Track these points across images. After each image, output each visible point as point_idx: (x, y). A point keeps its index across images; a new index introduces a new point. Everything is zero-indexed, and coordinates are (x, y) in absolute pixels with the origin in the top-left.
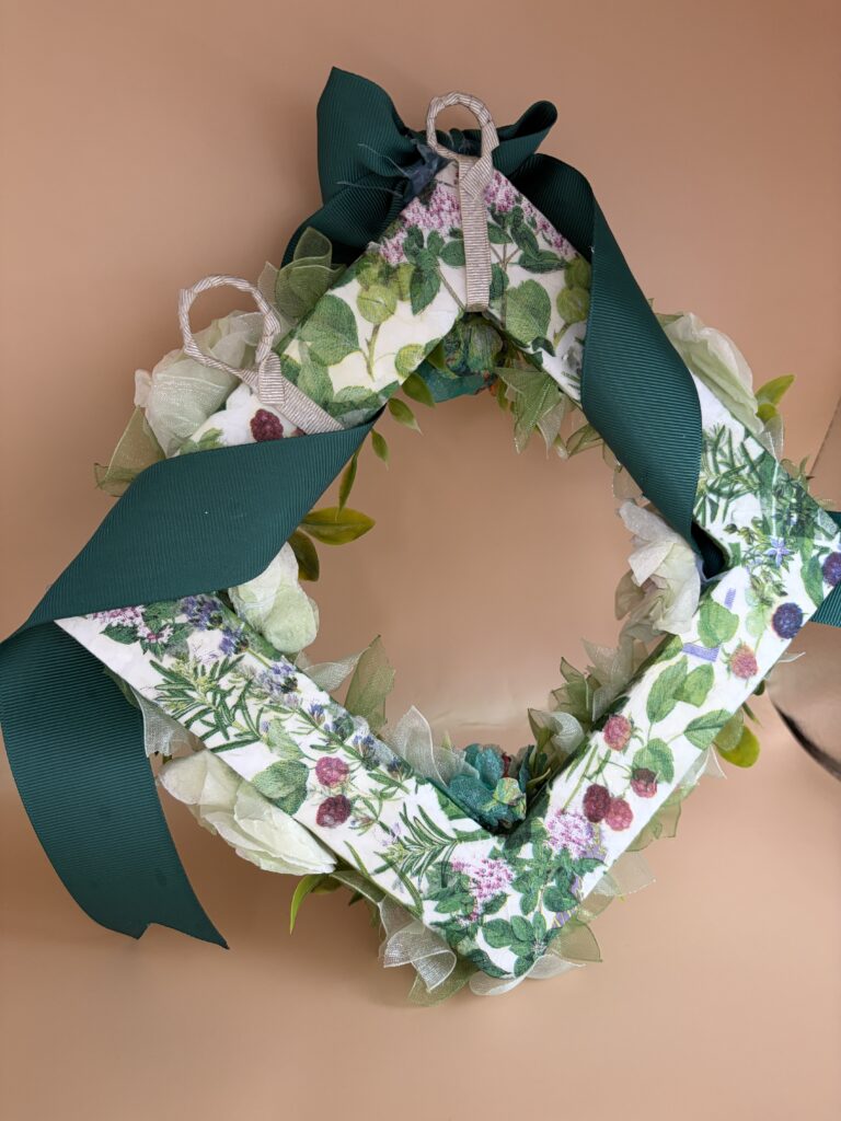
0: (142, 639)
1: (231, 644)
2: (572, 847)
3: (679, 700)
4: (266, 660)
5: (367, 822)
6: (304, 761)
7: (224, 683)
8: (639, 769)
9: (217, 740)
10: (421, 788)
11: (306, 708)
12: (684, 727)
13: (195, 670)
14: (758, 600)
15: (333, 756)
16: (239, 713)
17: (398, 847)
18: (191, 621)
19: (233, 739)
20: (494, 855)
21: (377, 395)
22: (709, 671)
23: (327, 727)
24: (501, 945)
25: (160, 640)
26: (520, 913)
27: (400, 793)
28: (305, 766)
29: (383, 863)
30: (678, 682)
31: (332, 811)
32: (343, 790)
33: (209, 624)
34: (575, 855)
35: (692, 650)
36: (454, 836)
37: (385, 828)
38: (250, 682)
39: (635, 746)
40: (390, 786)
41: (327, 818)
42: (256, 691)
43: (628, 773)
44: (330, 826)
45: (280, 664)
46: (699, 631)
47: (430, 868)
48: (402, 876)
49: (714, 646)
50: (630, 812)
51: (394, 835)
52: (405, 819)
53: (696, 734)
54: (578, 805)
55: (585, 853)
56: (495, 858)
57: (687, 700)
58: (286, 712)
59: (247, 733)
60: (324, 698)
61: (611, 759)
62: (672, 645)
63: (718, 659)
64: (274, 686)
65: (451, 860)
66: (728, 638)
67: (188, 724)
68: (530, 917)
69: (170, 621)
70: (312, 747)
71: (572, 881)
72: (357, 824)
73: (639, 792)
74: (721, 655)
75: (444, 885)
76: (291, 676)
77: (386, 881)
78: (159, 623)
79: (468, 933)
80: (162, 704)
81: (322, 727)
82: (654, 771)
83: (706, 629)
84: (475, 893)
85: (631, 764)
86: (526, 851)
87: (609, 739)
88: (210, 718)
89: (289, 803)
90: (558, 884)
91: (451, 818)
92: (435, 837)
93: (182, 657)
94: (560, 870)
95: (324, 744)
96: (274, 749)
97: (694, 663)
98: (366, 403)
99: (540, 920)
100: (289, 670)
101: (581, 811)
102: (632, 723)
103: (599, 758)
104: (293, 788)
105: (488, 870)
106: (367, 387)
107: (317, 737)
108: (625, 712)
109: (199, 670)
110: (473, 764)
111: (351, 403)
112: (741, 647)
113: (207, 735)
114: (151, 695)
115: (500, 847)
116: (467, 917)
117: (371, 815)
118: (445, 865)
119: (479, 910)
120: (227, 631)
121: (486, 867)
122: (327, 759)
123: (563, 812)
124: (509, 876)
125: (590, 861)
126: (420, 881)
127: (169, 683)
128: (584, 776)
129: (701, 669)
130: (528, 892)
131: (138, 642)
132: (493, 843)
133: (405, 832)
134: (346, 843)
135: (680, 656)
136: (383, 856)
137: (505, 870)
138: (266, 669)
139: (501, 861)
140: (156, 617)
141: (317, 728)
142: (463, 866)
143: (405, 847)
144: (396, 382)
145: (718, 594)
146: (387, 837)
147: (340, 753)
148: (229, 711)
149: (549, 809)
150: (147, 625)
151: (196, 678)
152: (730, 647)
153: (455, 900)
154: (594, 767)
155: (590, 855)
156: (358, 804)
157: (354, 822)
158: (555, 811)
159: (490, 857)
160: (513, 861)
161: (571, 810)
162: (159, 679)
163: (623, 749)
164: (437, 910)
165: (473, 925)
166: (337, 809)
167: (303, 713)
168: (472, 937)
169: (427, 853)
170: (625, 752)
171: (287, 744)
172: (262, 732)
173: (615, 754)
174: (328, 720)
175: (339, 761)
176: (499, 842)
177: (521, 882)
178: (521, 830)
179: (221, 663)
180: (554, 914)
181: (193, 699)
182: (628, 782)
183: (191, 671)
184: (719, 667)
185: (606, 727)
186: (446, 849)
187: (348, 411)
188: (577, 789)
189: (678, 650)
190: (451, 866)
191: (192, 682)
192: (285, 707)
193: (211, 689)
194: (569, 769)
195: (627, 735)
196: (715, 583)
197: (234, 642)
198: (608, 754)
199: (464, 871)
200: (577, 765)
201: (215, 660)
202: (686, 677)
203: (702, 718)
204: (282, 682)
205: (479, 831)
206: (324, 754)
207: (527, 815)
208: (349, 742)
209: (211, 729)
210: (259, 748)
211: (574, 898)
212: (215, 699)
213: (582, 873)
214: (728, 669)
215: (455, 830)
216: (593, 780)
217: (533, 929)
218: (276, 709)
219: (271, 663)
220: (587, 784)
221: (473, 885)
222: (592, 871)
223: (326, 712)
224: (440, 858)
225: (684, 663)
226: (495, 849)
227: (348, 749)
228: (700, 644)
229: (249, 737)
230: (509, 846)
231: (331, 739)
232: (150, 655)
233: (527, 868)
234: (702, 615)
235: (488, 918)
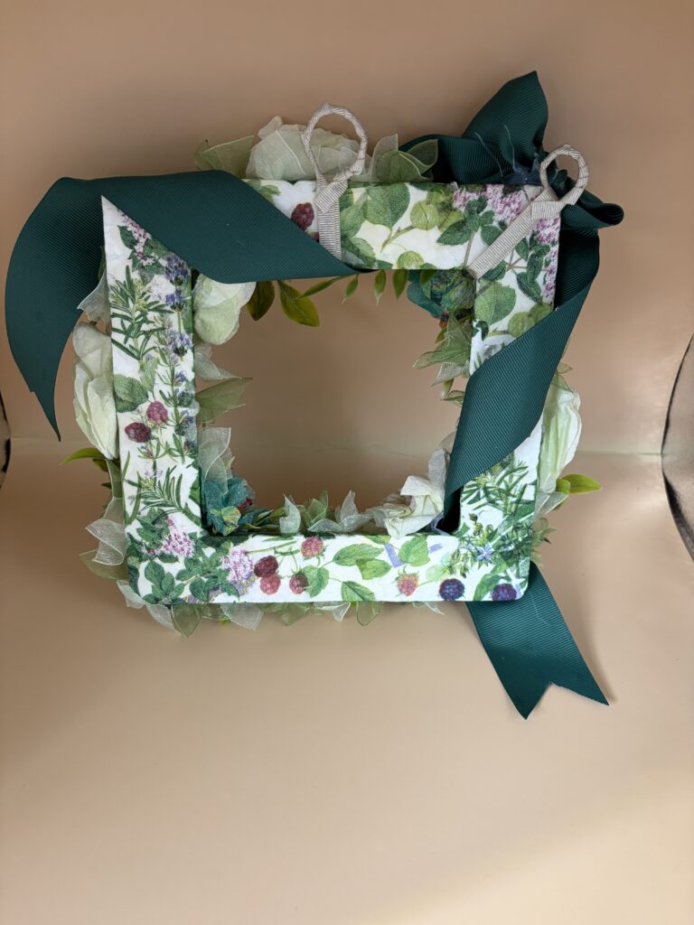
0: (135, 251)
1: (173, 300)
2: (232, 573)
3: (358, 565)
4: (182, 327)
5: (149, 455)
6: (150, 394)
7: (151, 315)
8: (303, 574)
9: (119, 338)
10: (191, 468)
11: (177, 371)
12: (346, 580)
13: (144, 293)
14: (448, 564)
15: (166, 407)
16: (142, 337)
17: (151, 482)
18: (167, 268)
19: (127, 346)
20: (192, 536)
21: (375, 260)
22: (387, 569)
23: (177, 391)
24: (150, 580)
25: (143, 260)
26: (175, 575)
27: (179, 459)
28: (147, 396)
29: (136, 481)
30: (367, 557)
31: (138, 431)
32: (154, 427)
33: (173, 279)
34: (230, 578)
35: (390, 551)
36: (183, 506)
37: (154, 467)
38: (164, 329)
39: (313, 562)
40: (178, 451)
41: (132, 432)
42: (162, 336)
43: (296, 571)
44: (130, 437)
45: (186, 336)
46: (403, 546)
47: (156, 508)
48: (139, 497)
49: (403, 561)
50: (277, 588)
51: (155, 474)
52: (168, 473)
53: (348, 589)
54: (256, 558)
55: (236, 582)
56: (191, 538)
57: (362, 570)
58: (165, 361)
59: (136, 350)
60: (190, 376)
61: (295, 555)
62: (383, 538)
63: (398, 568)
64: (173, 343)
65: (170, 516)
66: (415, 564)
67: (115, 315)
68: (178, 583)
69: (157, 257)
70: (161, 392)
71: (216, 589)
72: (143, 450)
73: (292, 585)
74: (401, 567)
75: (154, 523)
76: (186, 348)
77: (129, 491)
78: (151, 252)
79: (141, 557)
80: (111, 292)
81: (175, 388)
82: (309, 582)
83: (407, 549)
84: (164, 543)
85: (302, 567)
86: (209, 551)
87: (305, 545)
88: (127, 324)
89: (124, 405)
90: (208, 582)
91: (191, 497)
92: (174, 498)
93: (145, 281)
94: (215, 577)
95: (167, 396)
96: (142, 373)
97: (384, 557)
98: (365, 258)
99: (181, 589)
100: (188, 344)
101: (255, 562)
102: (324, 550)
103: (290, 549)
104: (131, 401)
105: (182, 540)
106: (374, 251)
107: (167, 390)
108: (326, 542)
109: (146, 296)
110: (229, 486)
111: (359, 250)
112: (414, 575)
113: (117, 330)
114: (111, 282)
115: (199, 536)
116: (148, 549)
117: (155, 454)
118: (165, 514)
119: (158, 552)
120: (178, 292)
121: (183, 537)
122: (162, 405)
123: (246, 553)
124: (188, 553)
125: (232, 589)
126: (144, 508)
127: (125, 286)
128: (274, 548)
129: (384, 563)
130: (189, 570)
131: (131, 251)
132: (198, 530)
133: (162, 479)
134: (129, 453)
135: (381, 546)
136: (140, 478)
137: (190, 548)
138: (177, 330)
139: (193, 543)
140: (152, 248)
141: (172, 385)
142: (173, 524)
143: (155, 485)
144: (392, 265)
145: (432, 540)
146: (151, 472)
147: (170, 410)
148: (139, 331)
149: (241, 545)
150: (144, 247)
151: (140, 298)
152: (410, 569)
153: (153, 535)
154: (285, 549)
155: (236, 586)
156: (154, 442)
157: (143, 447)
158: (243, 548)
159: (189, 535)
160: (198, 549)
161: (251, 556)
162: (123, 278)
163: (307, 557)
164: (138, 530)
165: (147, 556)
166: (141, 433)
167: (173, 372)
168: (141, 561)
169: (162, 500)
170: (306, 559)
171: (150, 376)
172: (144, 359)
173: (299, 555)
174: (182, 388)
175: (166, 412)
176: (201, 533)
177: (191, 562)
178: (218, 539)
179: (159, 304)
180: (190, 594)
181: (128, 306)
182: (292, 574)
183: (142, 292)
184: (394, 572)
185: (310, 538)
186: (173, 508)
187: (352, 252)
188: (264, 550)
189: (383, 543)
190: (167, 518)
191: (137, 297)
192: (168, 360)
193: (142, 311)
194: (271, 537)
195: (315, 553)
196: (437, 533)
197: (176, 300)
198: (297, 551)
199: (170, 527)
200: (277, 540)
201: (158, 299)
202: (373, 559)
203: (359, 585)
204: (179, 345)
205: (197, 517)
206: (163, 402)
207: (229, 535)
208: (181, 409)
209: (122, 329)
210: (135, 364)
211: (208, 597)
212: (138, 317)
213: (224, 591)
214: (397, 579)
215: (186, 504)
216: (277, 555)
217: (173, 589)
218: (163, 355)
219: (183, 331)
220: (272, 553)
221: (167, 538)
222: (229, 595)
223: (184, 383)
224: (165, 509)
225: (379, 552)
226: (196, 533)
227: (176, 411)
228: (397, 552)
229: (136, 354)
230: (202, 539)
231: (173, 398)
232: (130, 263)
233: (201, 559)
234: (414, 540)
235: (157, 561)
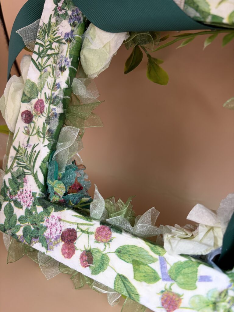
0: (57, 6)
1: (68, 36)
2: (48, 231)
3: (133, 265)
4: (68, 54)
5: (28, 133)
6: (39, 93)
7: (55, 45)
8: (91, 253)
9: (35, 56)
10: (46, 147)
11: (57, 81)
12: (120, 273)
13: (55, 31)
14: (213, 300)
15: (45, 104)
16: (46, 58)
17: (24, 150)
18: (70, 16)
19: (37, 62)
20: (34, 194)
21: (209, 14)
22: (155, 279)
23: (54, 94)
24: (5, 214)
25: (60, 11)
26: (18, 217)
27: (42, 139)
28: (38, 95)
29: (17, 147)
30: (142, 260)
31: (27, 116)
32: (35, 115)
33: (72, 23)
34: (46, 234)
35: (163, 263)
36: (35, 172)
37: (28, 141)
38: (58, 54)
39: (100, 246)
40: (43, 134)
41: (24, 116)
42: (56, 58)
43: (88, 248)
44: (22, 118)
45: (69, 60)
46: (175, 264)
47: (21, 168)
48: (16, 158)
49: (171, 278)
50: (71, 256)
51: (27, 146)
52: (34, 147)
53: (120, 281)
54: (66, 226)
55: (48, 239)
56: (33, 196)
57: (135, 270)
58: (53, 74)
59: (41, 66)
60: (64, 86)
61: (90, 235)
62: (159, 249)
63: (165, 282)
64: (60, 63)
65: (26, 176)
66: (183, 285)
67: (37, 43)
68: (18, 223)
69: (67, 9)
70: (45, 93)
71: (36, 237)
72: (26, 129)
73: (81, 258)
74: (169, 283)
75: (18, 178)
76: (66, 67)
77: (13, 153)
78: (65, 7)
79: (5, 198)
80: (39, 30)
81: (53, 92)
82: (94, 262)
83: (179, 268)
84: (19, 193)
85: (92, 248)
86: (40, 209)
87: (99, 230)
88: (41, 49)
89: (26, 99)
90: (33, 231)
91: (40, 167)
92: (32, 164)
93: (57, 23)
94: (38, 229)
95: (47, 97)
96: (39, 80)
97: (156, 266)
98: (202, 12)
99: (18, 228)
100: (68, 65)
101: (64, 229)
102: (111, 241)
103: (88, 229)
104: (29, 96)
105: (28, 195)
106: (211, 7)
107: (49, 92)
108: (114, 235)
109: (55, 33)
111: (198, 6)
112: (178, 296)
113: (35, 52)
114: (41, 24)
115: (37, 196)
116: (10, 194)
117: (31, 132)
118: (24, 174)
119: (14, 198)
120: (72, 31)
121: (29, 193)
122: (43, 102)
123: (60, 220)
124: (29, 206)
125: (45, 242)
126: (16, 167)
127: (47, 26)
128: (78, 224)
129: (154, 272)
130: (26, 217)
132: (38, 191)
133: (29, 150)
134: (19, 129)
135: (156, 256)
136: (19, 146)
137: (30, 202)
138: (65, 56)
139: (33, 199)
140: (67, 4)
141: (52, 90)
142: (26, 182)
143: (25, 153)
144: (222, 19)
145: (203, 270)
146: (26, 143)
147: (46, 105)
148: (46, 54)
149: (59, 212)
150: (63, 3)
151: (52, 34)
152: (176, 289)
153: (15, 186)
154: (84, 228)
155: (48, 241)
156: (32, 125)
157: (26, 127)
158: (59, 216)
159: (33, 192)
160: (34, 205)
161: (62, 223)
162: (46, 22)
163: (97, 241)
164: (9, 179)
165: (8, 198)
166: (28, 117)
167: (55, 81)
168: (5, 200)
169: (25, 164)
170: (96, 242)
171: (42, 83)
172: (43, 71)
173: (93, 237)
174: (56, 93)
175: (44, 107)
176: (39, 194)
177: (29, 212)
178: (47, 202)
179: (60, 38)
180: (22, 234)
181: (45, 38)
182: (84, 249)
183: (53, 30)
184: (161, 285)
185: (104, 226)
186: (29, 171)
187: (193, 8)
188: (71, 223)
189: (159, 254)
190: (25, 177)
191: (50, 33)
192: (54, 73)
193: (50, 42)
194: (78, 215)
195: (104, 240)
196: (211, 266)
197: (69, 37)
198: (92, 233)
199: (25, 184)
200: (81, 218)
201: (60, 35)
202: (146, 265)
203: (129, 283)
204: (63, 65)
205: (40, 183)
206: (44, 100)
207: (54, 203)
208: (52, 107)
209: (38, 52)
210: (38, 73)
211: (30, 242)
212: (48, 46)
213: (40, 241)
214: (162, 292)
215: (37, 171)
216: (78, 230)
217: (14, 227)
218: (53, 70)
219: (68, 56)
220: (75, 227)
221: (21, 191)
222: (43, 246)
223: (59, 90)
224: (26, 171)
225: (153, 261)
226: (36, 193)
227: (49, 107)
228: (168, 267)
229: (40, 68)
230: (39, 199)
231: (50, 99)
232: (53, 13)
233: (34, 212)
234: (186, 262)
235: (12, 203)
